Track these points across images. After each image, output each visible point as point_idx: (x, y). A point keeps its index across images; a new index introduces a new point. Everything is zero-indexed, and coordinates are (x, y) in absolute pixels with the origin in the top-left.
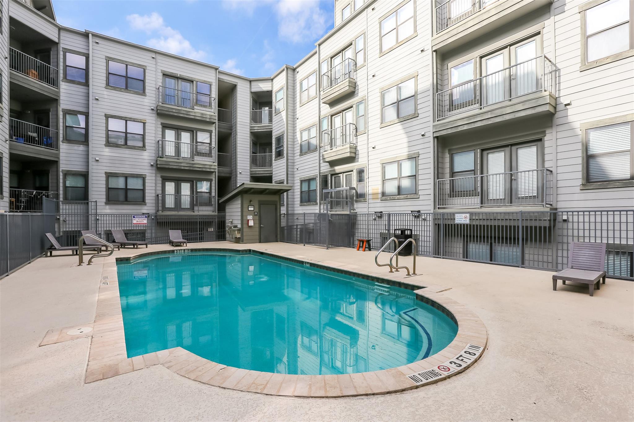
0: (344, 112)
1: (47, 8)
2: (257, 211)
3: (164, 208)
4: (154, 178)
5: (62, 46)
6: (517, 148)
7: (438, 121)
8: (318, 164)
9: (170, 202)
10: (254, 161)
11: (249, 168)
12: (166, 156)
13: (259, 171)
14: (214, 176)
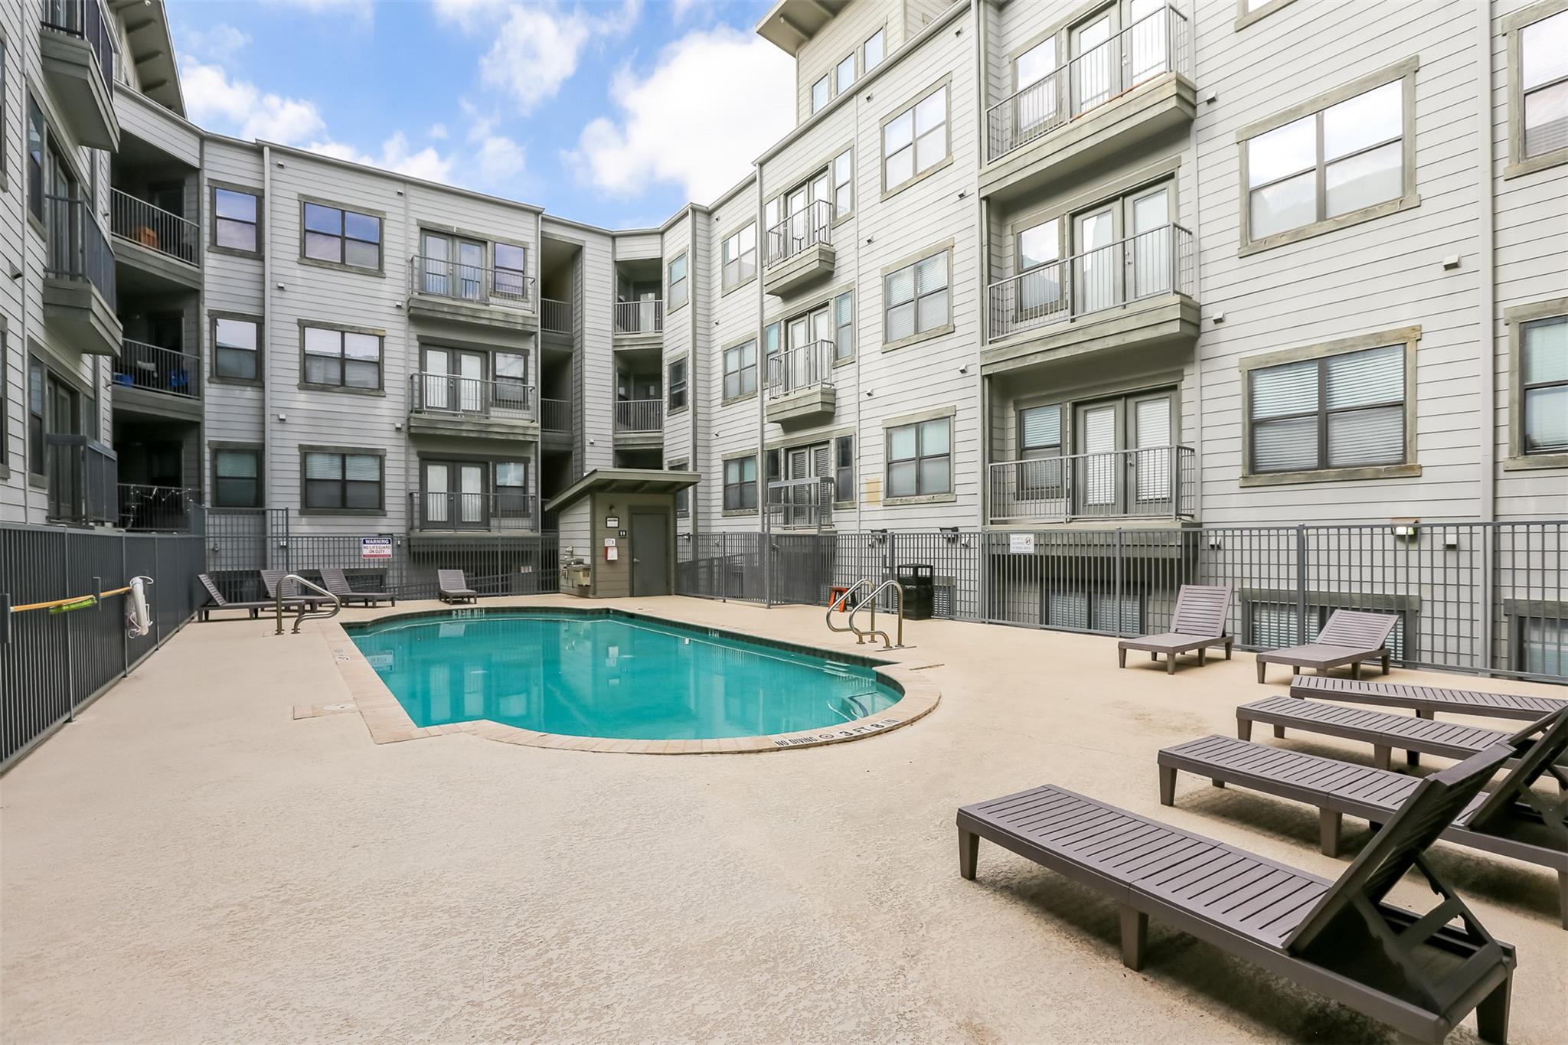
0: (812, 315)
1: (168, 84)
2: (626, 528)
3: (425, 524)
4: (403, 457)
5: (207, 174)
6: (1137, 403)
7: (990, 342)
8: (758, 426)
9: (437, 509)
10: (622, 417)
11: (611, 433)
12: (429, 407)
13: (633, 438)
14: (533, 450)
